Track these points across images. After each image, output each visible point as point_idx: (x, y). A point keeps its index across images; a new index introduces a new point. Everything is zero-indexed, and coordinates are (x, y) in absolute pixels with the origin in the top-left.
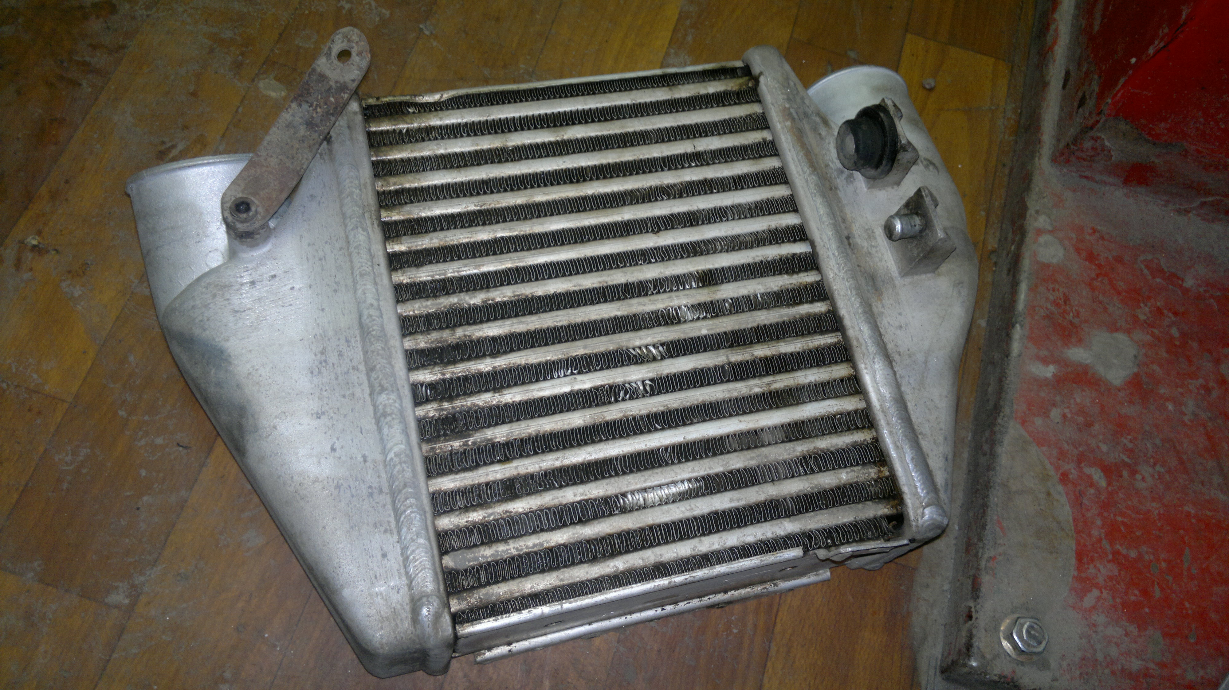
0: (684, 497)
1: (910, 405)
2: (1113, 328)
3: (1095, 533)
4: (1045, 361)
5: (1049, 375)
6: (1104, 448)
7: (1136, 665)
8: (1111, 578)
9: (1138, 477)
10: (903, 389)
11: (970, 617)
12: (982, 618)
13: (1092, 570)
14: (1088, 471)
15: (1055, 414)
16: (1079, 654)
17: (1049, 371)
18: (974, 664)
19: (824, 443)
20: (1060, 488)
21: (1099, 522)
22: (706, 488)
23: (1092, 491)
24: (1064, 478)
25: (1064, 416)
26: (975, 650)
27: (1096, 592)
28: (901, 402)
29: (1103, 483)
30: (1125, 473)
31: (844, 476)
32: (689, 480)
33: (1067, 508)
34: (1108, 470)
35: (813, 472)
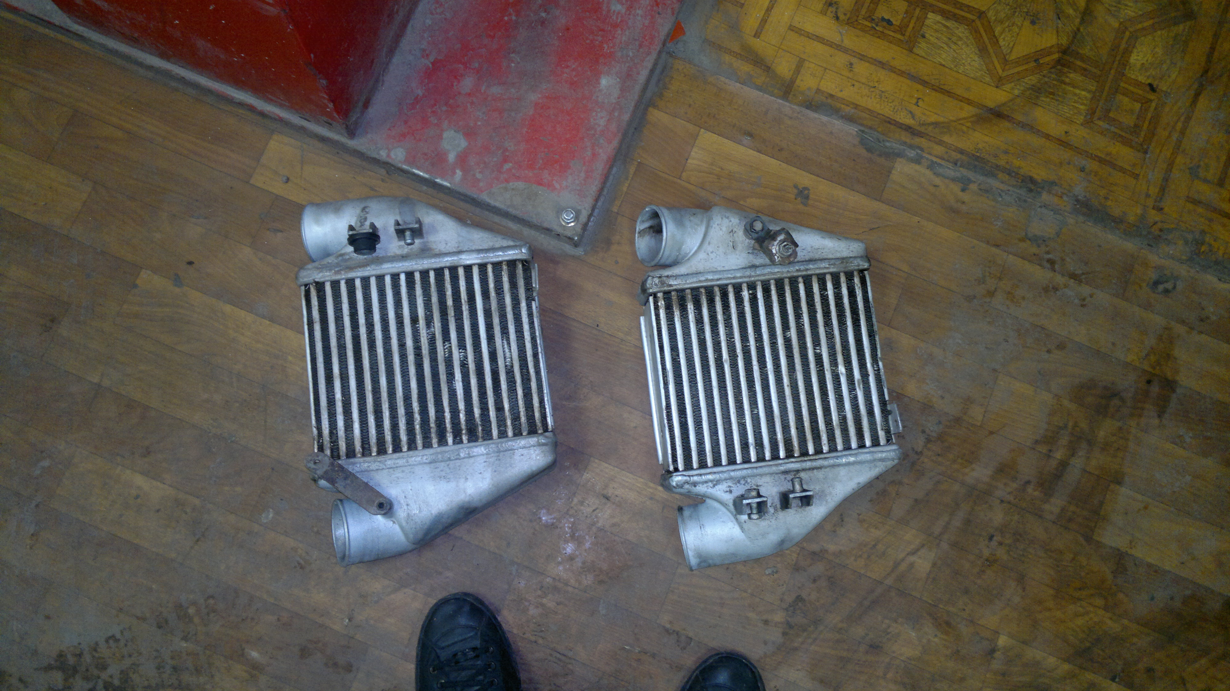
0: (509, 344)
1: (481, 248)
2: (440, 137)
3: (531, 174)
4: (454, 173)
5: (461, 173)
6: (495, 159)
7: (583, 175)
8: (549, 174)
9: (509, 148)
10: (473, 249)
11: (558, 235)
12: (560, 230)
13: (545, 181)
14: (504, 170)
15: (479, 176)
16: (577, 196)
17: (459, 173)
18: (576, 238)
19: (491, 285)
20: (511, 184)
21: (527, 172)
22: (506, 334)
23: (513, 171)
24: (507, 181)
25: (480, 172)
26: (571, 237)
27: (554, 182)
28: (479, 251)
29: (511, 164)
30: (507, 154)
31: (505, 279)
32: (502, 340)
33: (520, 183)
34: (505, 160)
35: (503, 291)
